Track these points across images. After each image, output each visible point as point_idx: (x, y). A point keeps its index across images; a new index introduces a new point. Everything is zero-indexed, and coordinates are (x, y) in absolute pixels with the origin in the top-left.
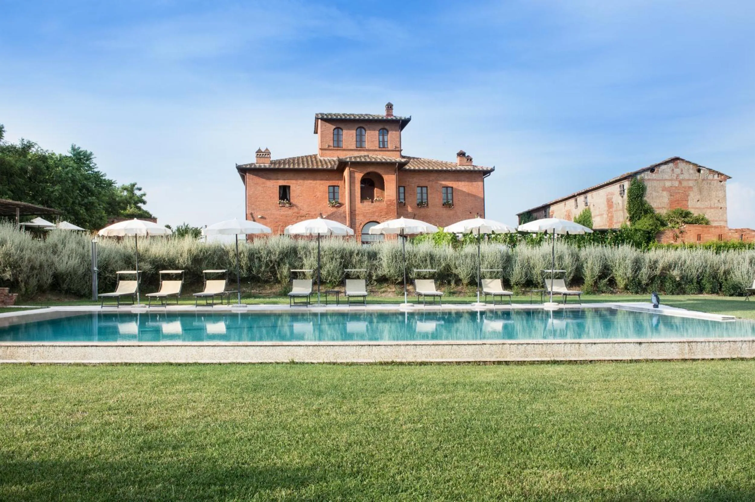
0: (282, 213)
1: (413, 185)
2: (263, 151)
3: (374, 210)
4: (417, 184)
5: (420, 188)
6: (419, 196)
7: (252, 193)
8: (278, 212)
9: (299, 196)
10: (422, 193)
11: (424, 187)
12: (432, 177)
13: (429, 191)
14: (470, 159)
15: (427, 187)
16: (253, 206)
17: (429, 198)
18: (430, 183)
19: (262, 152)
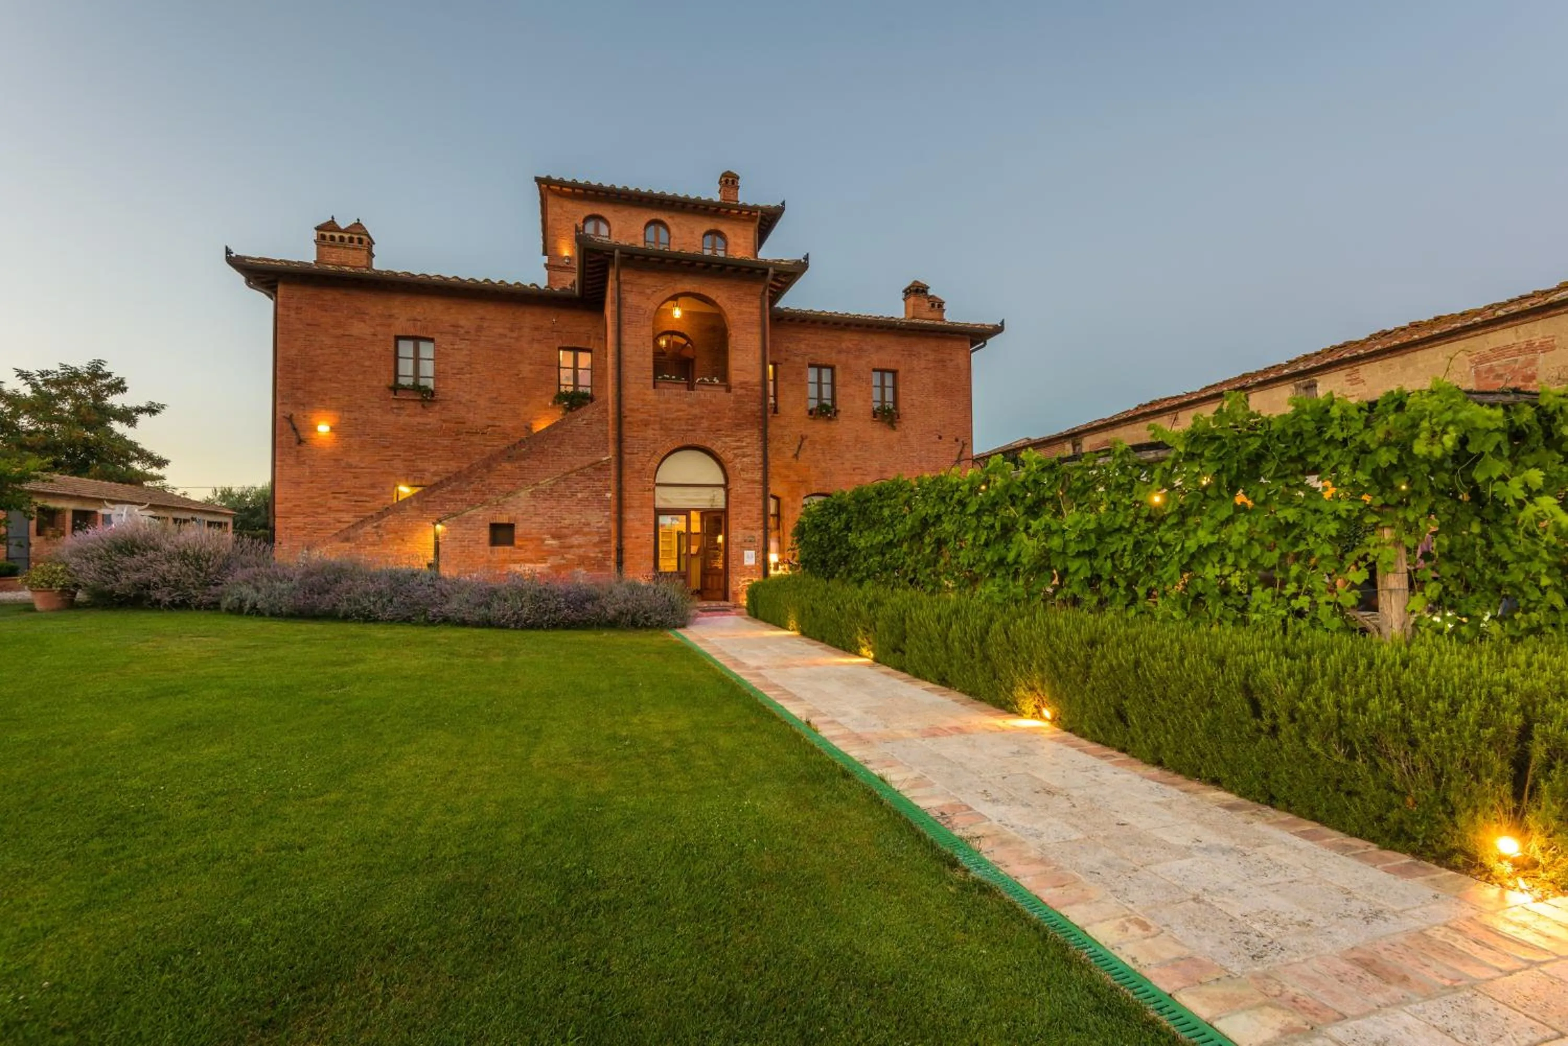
0: (403, 419)
1: (798, 359)
2: (343, 227)
3: (696, 411)
4: (807, 360)
5: (815, 370)
6: (812, 390)
7: (294, 352)
8: (391, 418)
9: (460, 371)
10: (819, 383)
11: (826, 367)
12: (849, 340)
13: (839, 377)
14: (938, 305)
15: (832, 368)
16: (299, 394)
17: (838, 397)
18: (843, 357)
19: (338, 229)
